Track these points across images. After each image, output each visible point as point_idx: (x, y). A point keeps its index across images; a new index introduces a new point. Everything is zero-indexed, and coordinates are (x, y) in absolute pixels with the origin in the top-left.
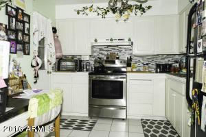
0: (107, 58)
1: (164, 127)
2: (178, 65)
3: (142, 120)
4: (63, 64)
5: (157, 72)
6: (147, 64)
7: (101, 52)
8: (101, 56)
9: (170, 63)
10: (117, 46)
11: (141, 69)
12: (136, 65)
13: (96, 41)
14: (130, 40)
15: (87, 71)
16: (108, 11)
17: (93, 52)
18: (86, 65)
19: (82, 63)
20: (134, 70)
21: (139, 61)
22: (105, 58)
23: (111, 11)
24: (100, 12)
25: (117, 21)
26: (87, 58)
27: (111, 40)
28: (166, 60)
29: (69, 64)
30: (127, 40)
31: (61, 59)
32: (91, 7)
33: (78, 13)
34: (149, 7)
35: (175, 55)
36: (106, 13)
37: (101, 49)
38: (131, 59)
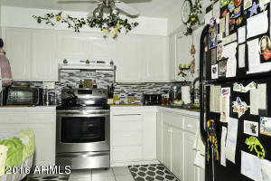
0: (81, 86)
1: (158, 172)
2: (168, 96)
3: (129, 166)
4: (13, 94)
5: (144, 104)
6: (133, 95)
7: (72, 78)
8: (71, 83)
9: (159, 93)
10: (95, 70)
11: (126, 101)
12: (119, 96)
13: (65, 62)
14: (112, 63)
15: (51, 104)
16: (84, 23)
17: (60, 77)
18: (50, 96)
19: (44, 94)
20: (117, 102)
21: (123, 91)
22: (77, 87)
23: (87, 24)
24: (72, 23)
25: (105, 37)
26: (52, 86)
27: (88, 62)
28: (155, 90)
29: (20, 94)
30: (108, 63)
31: (10, 87)
32: (60, 14)
33: (39, 21)
34: (136, 24)
35: (164, 84)
36: (81, 26)
37: (71, 74)
38: (113, 88)
